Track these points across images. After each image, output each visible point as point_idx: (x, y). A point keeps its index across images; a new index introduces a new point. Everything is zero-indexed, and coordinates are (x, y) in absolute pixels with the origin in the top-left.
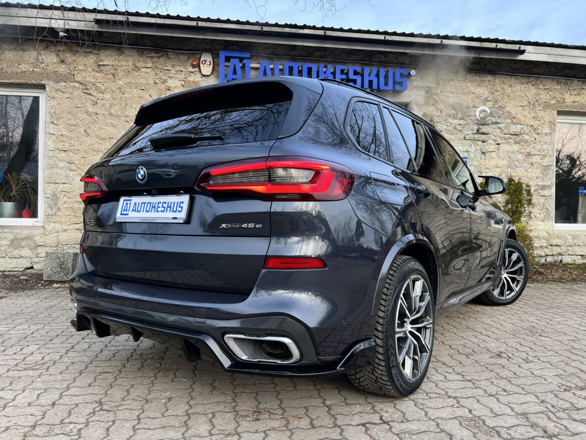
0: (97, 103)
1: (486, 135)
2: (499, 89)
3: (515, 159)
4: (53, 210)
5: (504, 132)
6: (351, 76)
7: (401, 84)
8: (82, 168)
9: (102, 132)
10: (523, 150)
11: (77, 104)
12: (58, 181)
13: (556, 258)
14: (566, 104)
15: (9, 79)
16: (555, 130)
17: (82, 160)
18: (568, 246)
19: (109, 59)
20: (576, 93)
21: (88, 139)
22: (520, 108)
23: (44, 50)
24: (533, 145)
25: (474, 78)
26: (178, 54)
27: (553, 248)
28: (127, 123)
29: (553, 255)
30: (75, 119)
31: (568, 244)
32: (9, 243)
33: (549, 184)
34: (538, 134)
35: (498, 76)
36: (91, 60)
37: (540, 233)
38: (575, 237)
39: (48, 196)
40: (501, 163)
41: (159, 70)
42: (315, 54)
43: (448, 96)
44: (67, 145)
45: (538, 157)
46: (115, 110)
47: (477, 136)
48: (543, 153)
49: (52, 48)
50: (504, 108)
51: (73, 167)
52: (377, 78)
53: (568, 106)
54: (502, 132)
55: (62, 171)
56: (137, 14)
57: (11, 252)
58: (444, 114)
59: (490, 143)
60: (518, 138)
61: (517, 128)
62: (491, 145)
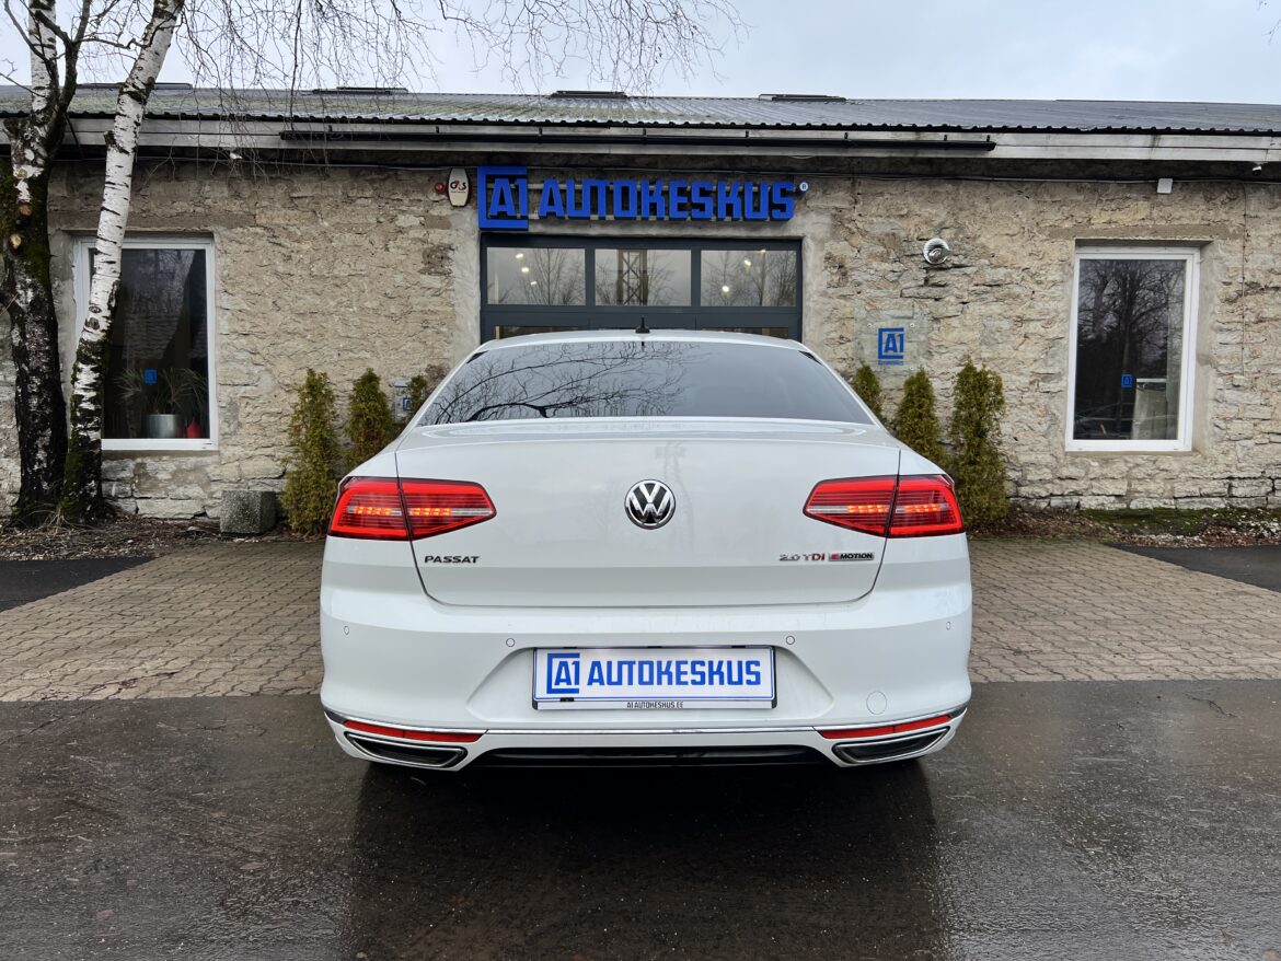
0: (290, 258)
1: (938, 289)
2: (966, 206)
3: (993, 329)
4: (232, 427)
5: (975, 282)
6: (696, 198)
7: (782, 208)
8: (272, 360)
9: (300, 303)
10: (1010, 313)
11: (261, 262)
12: (236, 382)
13: (1068, 501)
14: (1094, 227)
15: (159, 227)
16: (1072, 276)
17: (271, 349)
18: (1091, 479)
19: (306, 189)
20: (1113, 206)
21: (278, 314)
22: (1005, 237)
23: (211, 178)
24: (1027, 304)
25: (919, 189)
26: (414, 172)
27: (1064, 483)
28: (337, 289)
29: (1062, 495)
30: (258, 284)
31: (1092, 476)
32: (170, 477)
33: (1057, 370)
34: (1038, 283)
35: (964, 182)
36: (279, 191)
37: (1040, 457)
38: (1105, 463)
39: (224, 405)
40: (970, 335)
41: (384, 201)
42: (637, 161)
43: (872, 223)
45: (1039, 324)
46: (318, 268)
47: (923, 291)
48: (1048, 317)
49: (222, 174)
50: (975, 238)
51: (258, 359)
52: (739, 200)
53: (1096, 231)
54: (970, 282)
55: (241, 367)
56: (344, 120)
57: (173, 490)
58: (864, 255)
59: (949, 301)
60: (999, 292)
61: (999, 274)
62: (950, 306)
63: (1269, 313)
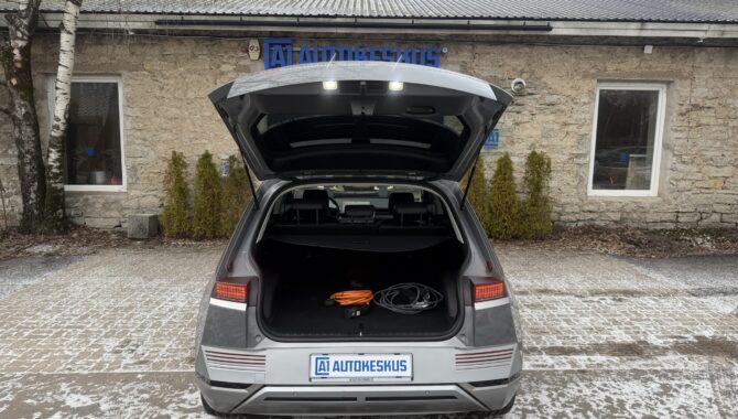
0: (163, 88)
2: (536, 60)
3: (549, 129)
4: (134, 180)
5: (540, 103)
7: (433, 62)
8: (154, 144)
9: (169, 113)
10: (559, 120)
11: (147, 90)
12: (135, 155)
13: (588, 223)
14: (608, 72)
15: (92, 71)
16: (595, 99)
17: (154, 138)
18: (601, 212)
20: (619, 61)
21: (157, 119)
22: (558, 78)
23: (119, 43)
24: (569, 115)
25: (510, 50)
26: (230, 41)
27: (586, 214)
28: (189, 105)
29: (584, 221)
30: (146, 102)
31: (602, 210)
32: (102, 206)
33: (584, 152)
34: (576, 103)
35: (536, 47)
36: (157, 50)
37: (573, 200)
38: (609, 203)
39: (129, 168)
40: (535, 133)
41: (214, 56)
42: (353, 35)
44: (141, 125)
45: (575, 127)
46: (178, 94)
48: (580, 123)
49: (125, 43)
50: (542, 78)
51: (147, 143)
53: (609, 75)
54: (537, 103)
55: (138, 147)
56: (189, 14)
57: (104, 213)
59: (525, 114)
60: (554, 109)
61: (554, 98)
62: (525, 116)
63: (704, 121)
